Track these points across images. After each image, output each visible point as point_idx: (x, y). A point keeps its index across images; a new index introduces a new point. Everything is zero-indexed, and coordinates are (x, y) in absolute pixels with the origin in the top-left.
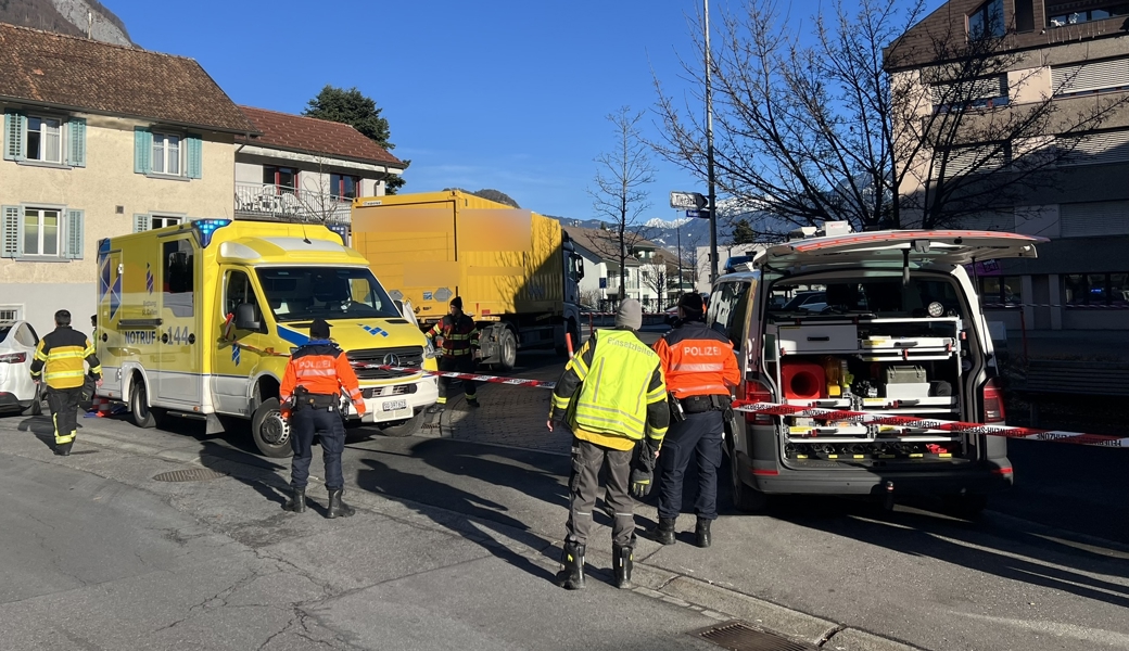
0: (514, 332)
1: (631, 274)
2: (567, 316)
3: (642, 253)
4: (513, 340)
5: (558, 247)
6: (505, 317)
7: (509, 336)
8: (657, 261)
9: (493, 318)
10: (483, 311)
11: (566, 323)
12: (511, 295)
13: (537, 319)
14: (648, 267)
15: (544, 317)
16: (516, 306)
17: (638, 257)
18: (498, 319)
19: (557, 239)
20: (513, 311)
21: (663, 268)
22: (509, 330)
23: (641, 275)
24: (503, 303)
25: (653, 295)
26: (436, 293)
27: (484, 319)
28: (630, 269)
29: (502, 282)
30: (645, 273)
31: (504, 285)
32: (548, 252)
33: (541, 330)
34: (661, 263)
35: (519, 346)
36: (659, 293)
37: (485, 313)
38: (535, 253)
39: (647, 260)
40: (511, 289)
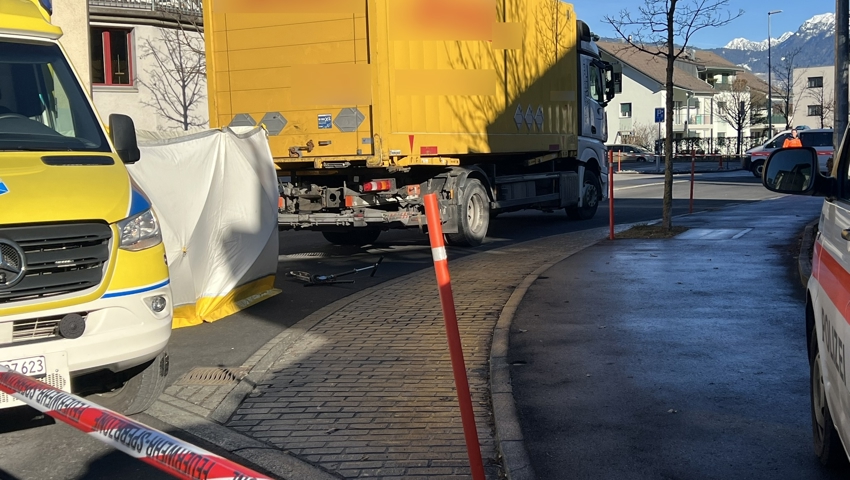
0: (487, 185)
1: (702, 105)
2: (584, 157)
3: (719, 78)
4: (484, 195)
5: (572, 49)
6: (468, 160)
7: (477, 190)
8: (737, 88)
9: (444, 162)
10: (423, 149)
11: (582, 169)
12: (480, 124)
13: (531, 162)
14: (726, 96)
15: (543, 159)
16: (490, 142)
17: (712, 82)
18: (456, 162)
19: (570, 36)
20: (484, 148)
21: (746, 97)
22: (478, 181)
23: (715, 106)
24: (465, 136)
25: (732, 132)
26: (339, 117)
27: (426, 161)
28: (701, 99)
29: (462, 102)
30: (721, 105)
31: (466, 106)
32: (551, 55)
33: (536, 180)
34: (744, 90)
35: (495, 205)
36: (740, 129)
37: (428, 151)
38: (528, 56)
39: (724, 87)
40: (479, 114)
